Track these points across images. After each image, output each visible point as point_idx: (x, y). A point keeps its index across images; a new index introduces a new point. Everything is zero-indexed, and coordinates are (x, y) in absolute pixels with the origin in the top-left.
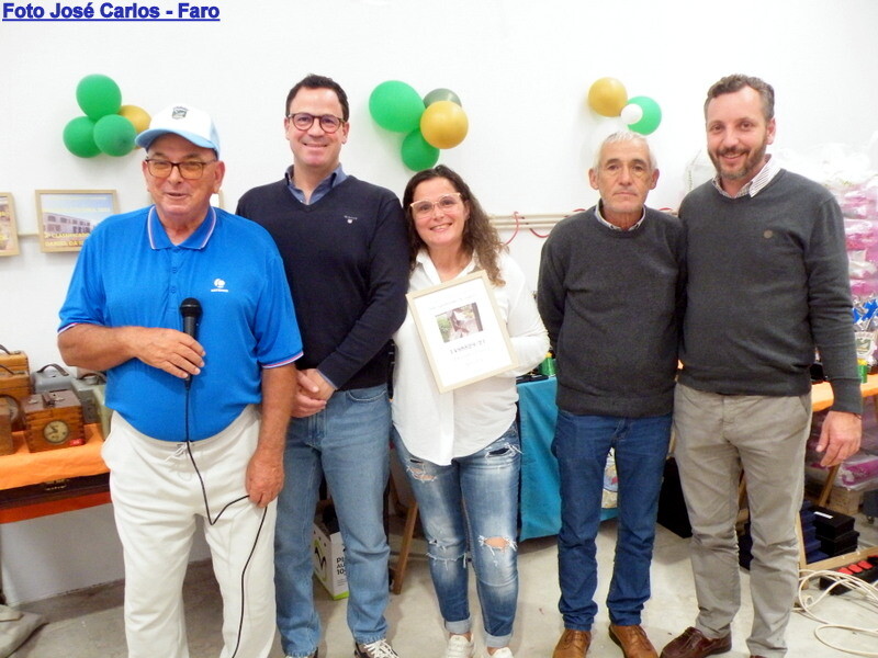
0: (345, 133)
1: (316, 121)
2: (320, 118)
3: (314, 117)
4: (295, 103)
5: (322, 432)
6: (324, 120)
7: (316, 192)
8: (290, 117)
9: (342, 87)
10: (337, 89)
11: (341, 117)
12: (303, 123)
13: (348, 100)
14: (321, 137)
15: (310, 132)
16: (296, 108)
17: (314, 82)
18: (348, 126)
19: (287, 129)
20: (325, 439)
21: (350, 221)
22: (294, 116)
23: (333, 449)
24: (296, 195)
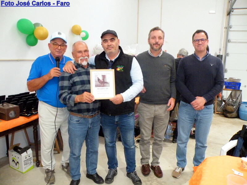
1: (200, 41)
2: (201, 40)
3: (199, 40)
5: (199, 115)
6: (202, 40)
7: (203, 58)
8: (194, 41)
9: (206, 31)
10: (204, 32)
11: (206, 39)
12: (197, 42)
13: (208, 34)
16: (195, 39)
17: (198, 32)
18: (208, 41)
20: (199, 117)
21: (212, 65)
22: (194, 40)
23: (200, 119)
24: (198, 59)
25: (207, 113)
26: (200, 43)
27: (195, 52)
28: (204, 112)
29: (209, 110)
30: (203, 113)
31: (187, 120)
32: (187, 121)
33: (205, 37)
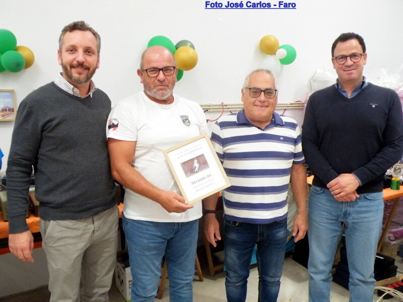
0: (365, 59)
1: (348, 58)
2: (350, 56)
3: (347, 56)
4: (336, 50)
6: (353, 56)
7: (354, 91)
11: (362, 52)
12: (341, 60)
14: (352, 65)
15: (346, 64)
17: (344, 38)
18: (366, 55)
19: (334, 63)
21: (374, 106)
22: (336, 58)
23: (353, 223)
24: (344, 94)
25: (369, 209)
26: (349, 62)
27: (338, 80)
28: (360, 207)
29: (372, 203)
30: (359, 209)
31: (325, 223)
32: (325, 225)
33: (359, 50)
